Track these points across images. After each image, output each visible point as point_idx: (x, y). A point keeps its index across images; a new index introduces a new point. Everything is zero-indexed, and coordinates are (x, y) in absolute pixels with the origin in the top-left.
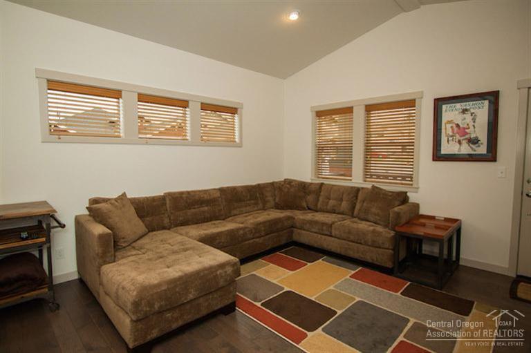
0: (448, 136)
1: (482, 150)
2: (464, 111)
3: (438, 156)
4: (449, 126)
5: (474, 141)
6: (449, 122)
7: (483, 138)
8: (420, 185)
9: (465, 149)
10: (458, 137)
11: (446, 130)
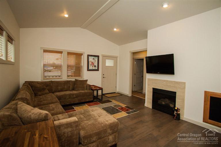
0: (90, 65)
1: (96, 68)
2: (94, 59)
3: (88, 70)
4: (91, 62)
5: (95, 66)
6: (90, 61)
7: (97, 66)
8: (84, 78)
9: (94, 68)
10: (92, 65)
11: (90, 63)
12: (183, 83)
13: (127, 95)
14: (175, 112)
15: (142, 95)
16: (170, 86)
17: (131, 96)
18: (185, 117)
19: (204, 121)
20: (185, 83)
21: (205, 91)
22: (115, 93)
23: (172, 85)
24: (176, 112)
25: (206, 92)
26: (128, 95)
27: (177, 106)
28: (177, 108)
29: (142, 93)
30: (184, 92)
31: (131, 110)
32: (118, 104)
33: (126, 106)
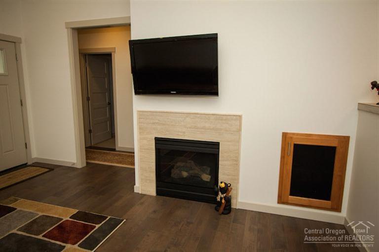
12: (235, 117)
13: (70, 165)
14: (220, 195)
15: (116, 155)
16: (204, 128)
17: (85, 165)
18: (240, 200)
19: (281, 200)
20: (239, 118)
21: (283, 133)
22: (25, 166)
23: (207, 125)
24: (222, 194)
25: (285, 135)
26: (75, 166)
27: (223, 177)
28: (225, 183)
29: (114, 150)
30: (238, 141)
31: (97, 226)
32: (41, 214)
33: (75, 211)
